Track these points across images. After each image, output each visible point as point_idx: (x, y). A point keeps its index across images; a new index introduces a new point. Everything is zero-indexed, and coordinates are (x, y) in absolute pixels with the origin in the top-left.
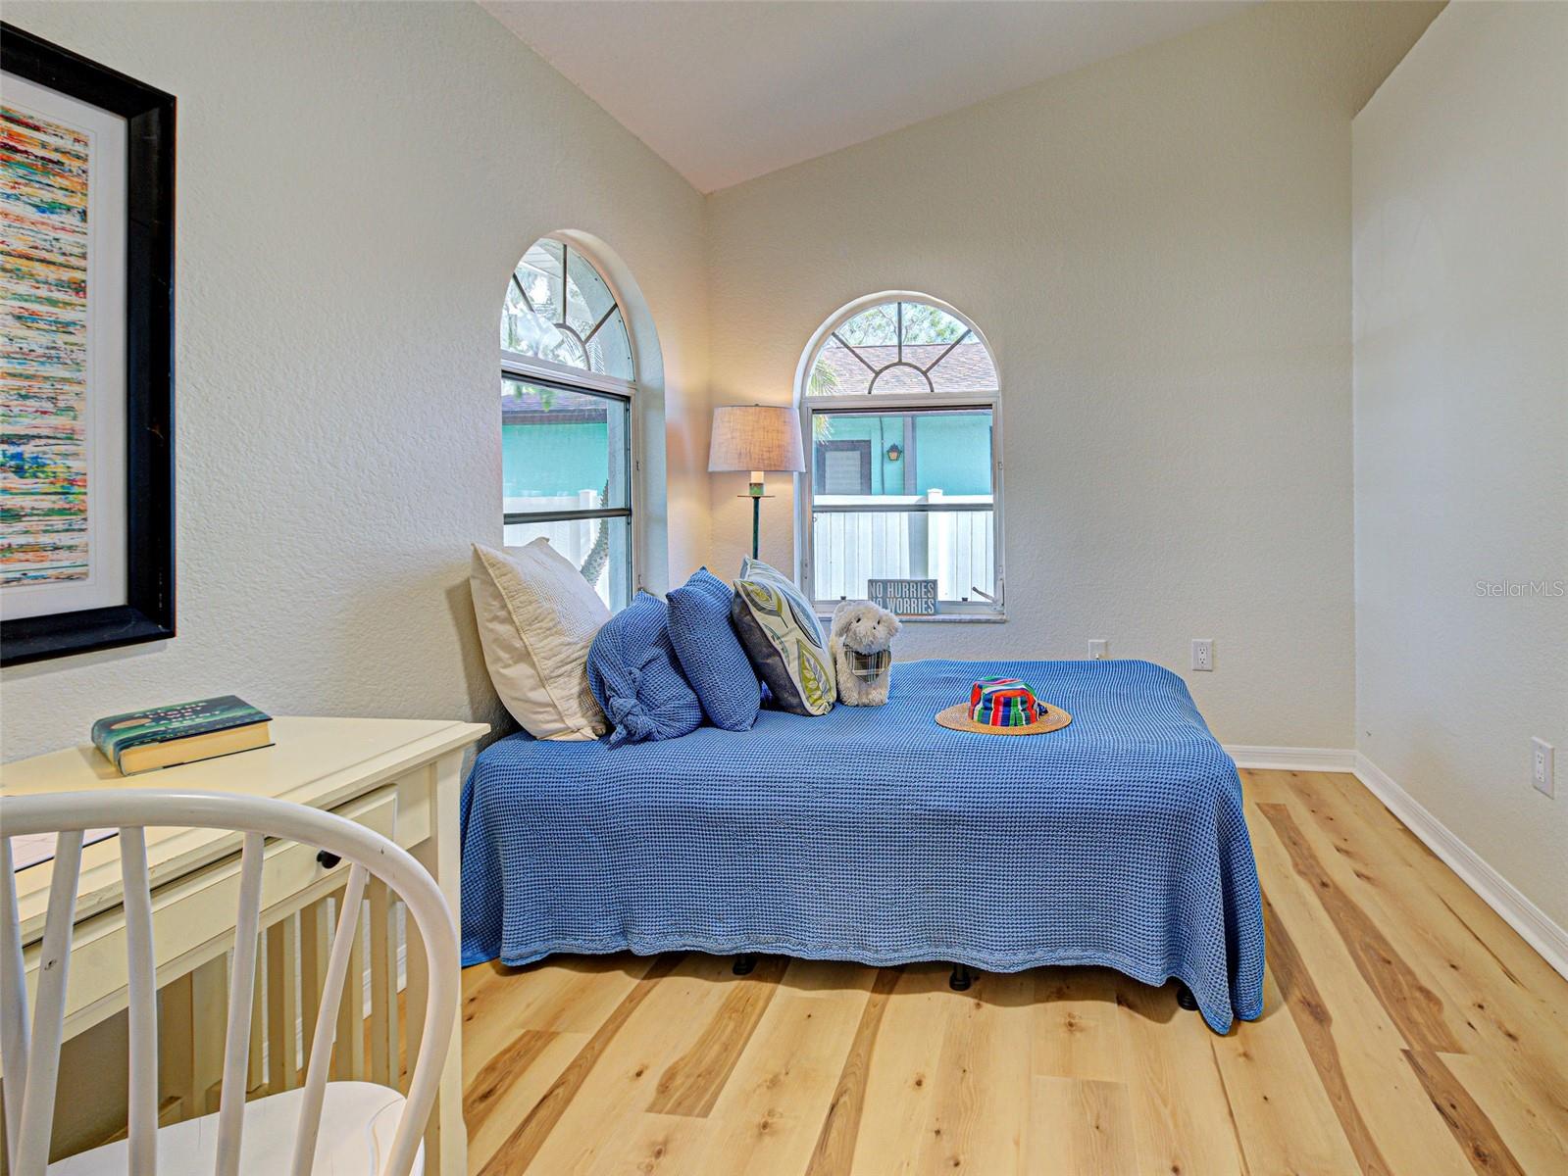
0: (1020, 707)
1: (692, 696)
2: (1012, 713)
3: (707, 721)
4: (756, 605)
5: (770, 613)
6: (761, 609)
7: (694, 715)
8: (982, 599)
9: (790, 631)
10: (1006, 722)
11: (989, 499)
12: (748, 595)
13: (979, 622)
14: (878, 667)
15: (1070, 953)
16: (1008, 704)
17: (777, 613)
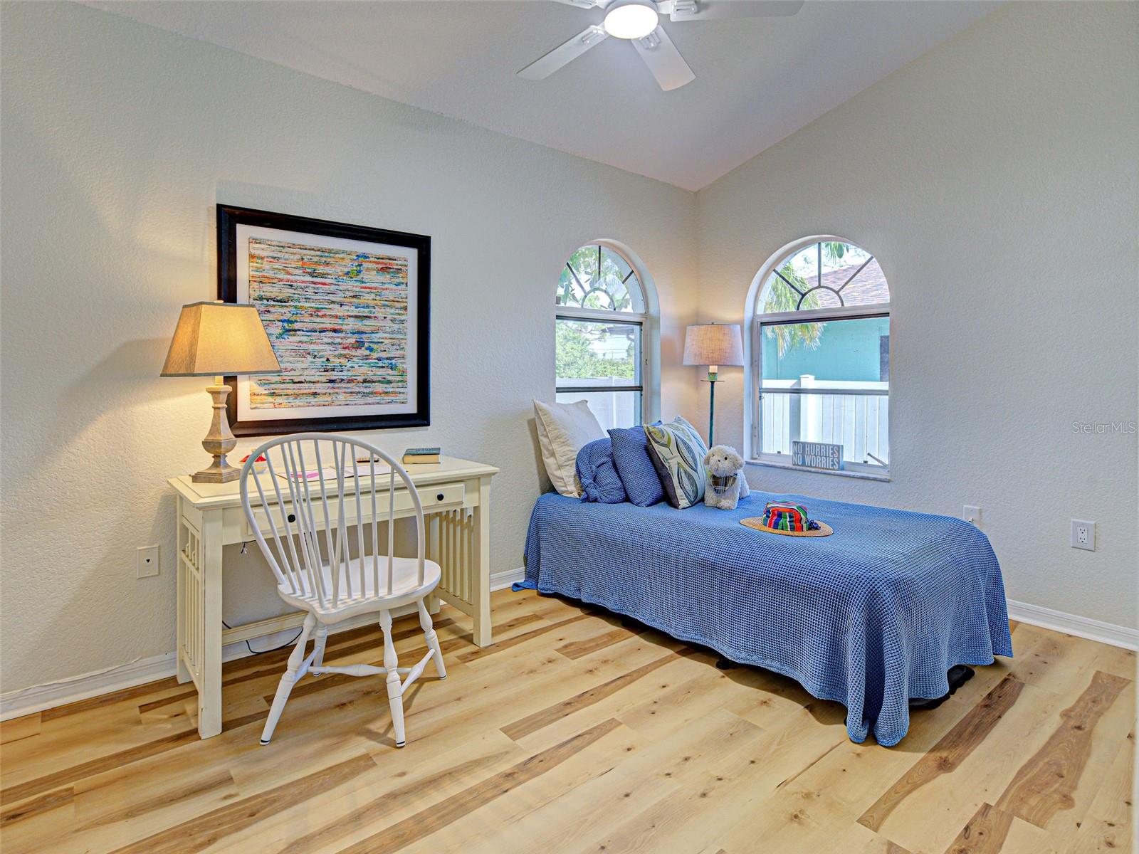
0: (788, 519)
1: (620, 484)
2: (780, 522)
3: (627, 499)
4: (654, 439)
5: (662, 445)
6: (657, 442)
7: (619, 495)
8: (876, 463)
9: (674, 457)
10: (776, 527)
11: (885, 386)
12: (650, 433)
13: (868, 479)
14: (726, 486)
15: (773, 664)
16: (780, 515)
17: (667, 446)
